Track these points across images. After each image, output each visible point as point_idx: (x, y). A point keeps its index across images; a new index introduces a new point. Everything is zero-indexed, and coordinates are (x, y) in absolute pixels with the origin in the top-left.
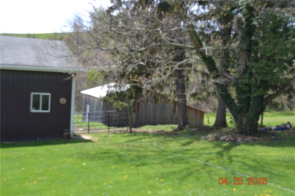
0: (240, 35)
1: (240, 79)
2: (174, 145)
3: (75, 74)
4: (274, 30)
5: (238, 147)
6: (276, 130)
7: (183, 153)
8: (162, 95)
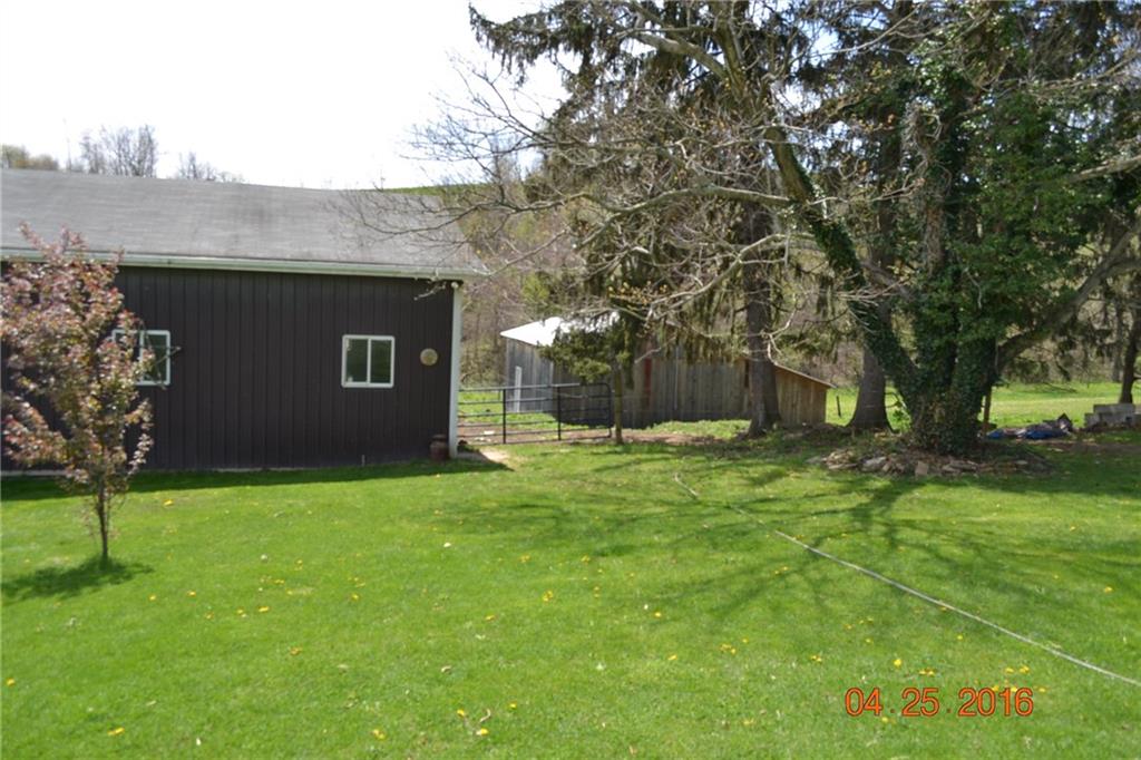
0: (925, 162)
1: (925, 291)
2: (728, 484)
3: (460, 283)
4: (1028, 145)
5: (917, 493)
6: (1028, 437)
7: (751, 511)
8: (707, 340)
